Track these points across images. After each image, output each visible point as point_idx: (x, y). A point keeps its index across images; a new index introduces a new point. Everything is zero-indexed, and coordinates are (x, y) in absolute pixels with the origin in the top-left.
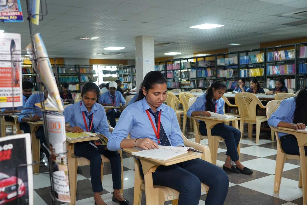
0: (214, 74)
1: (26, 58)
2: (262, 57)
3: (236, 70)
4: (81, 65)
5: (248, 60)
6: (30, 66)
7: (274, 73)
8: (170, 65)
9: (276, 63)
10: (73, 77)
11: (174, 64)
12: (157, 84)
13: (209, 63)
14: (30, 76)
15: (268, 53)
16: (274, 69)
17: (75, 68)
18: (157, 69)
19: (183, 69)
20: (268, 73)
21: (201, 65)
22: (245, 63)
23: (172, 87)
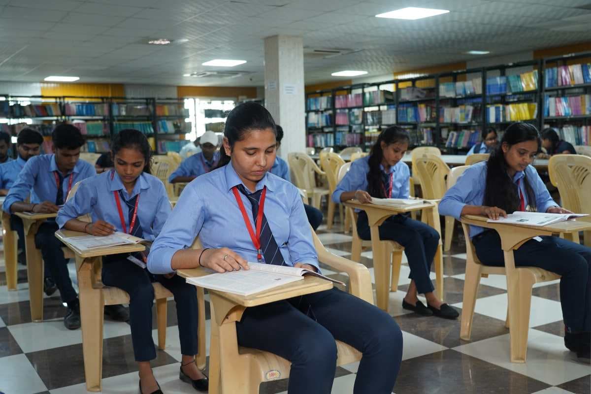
0: (433, 116)
1: (45, 85)
2: (534, 78)
3: (479, 108)
4: (159, 99)
5: (503, 86)
6: (53, 100)
7: (558, 113)
8: (341, 97)
9: (563, 92)
10: (142, 123)
11: (350, 96)
12: (250, 129)
13: (422, 93)
14: (54, 123)
15: (547, 71)
16: (558, 105)
17: (147, 104)
18: (316, 107)
19: (369, 106)
20: (546, 114)
21: (406, 96)
22: (498, 93)
23: (345, 143)
